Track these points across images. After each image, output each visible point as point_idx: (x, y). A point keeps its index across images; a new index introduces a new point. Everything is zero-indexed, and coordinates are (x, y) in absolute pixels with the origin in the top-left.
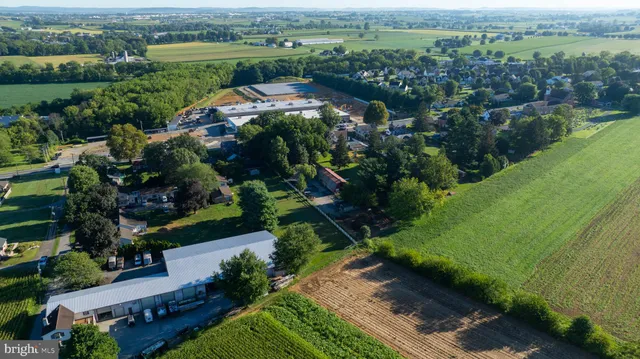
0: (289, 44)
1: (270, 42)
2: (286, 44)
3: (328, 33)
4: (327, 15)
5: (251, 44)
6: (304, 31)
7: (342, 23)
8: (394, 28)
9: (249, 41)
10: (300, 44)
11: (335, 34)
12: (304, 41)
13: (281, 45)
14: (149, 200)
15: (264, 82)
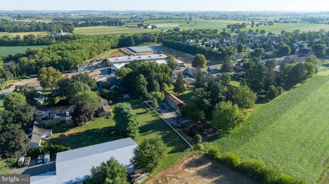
0: (150, 27)
1: (140, 26)
2: (148, 27)
3: (170, 22)
4: (170, 13)
5: (130, 27)
6: (158, 21)
7: (178, 17)
8: (205, 20)
9: (129, 26)
10: (156, 27)
11: (174, 22)
12: (158, 26)
13: (146, 27)
14: (58, 115)
15: (136, 45)
